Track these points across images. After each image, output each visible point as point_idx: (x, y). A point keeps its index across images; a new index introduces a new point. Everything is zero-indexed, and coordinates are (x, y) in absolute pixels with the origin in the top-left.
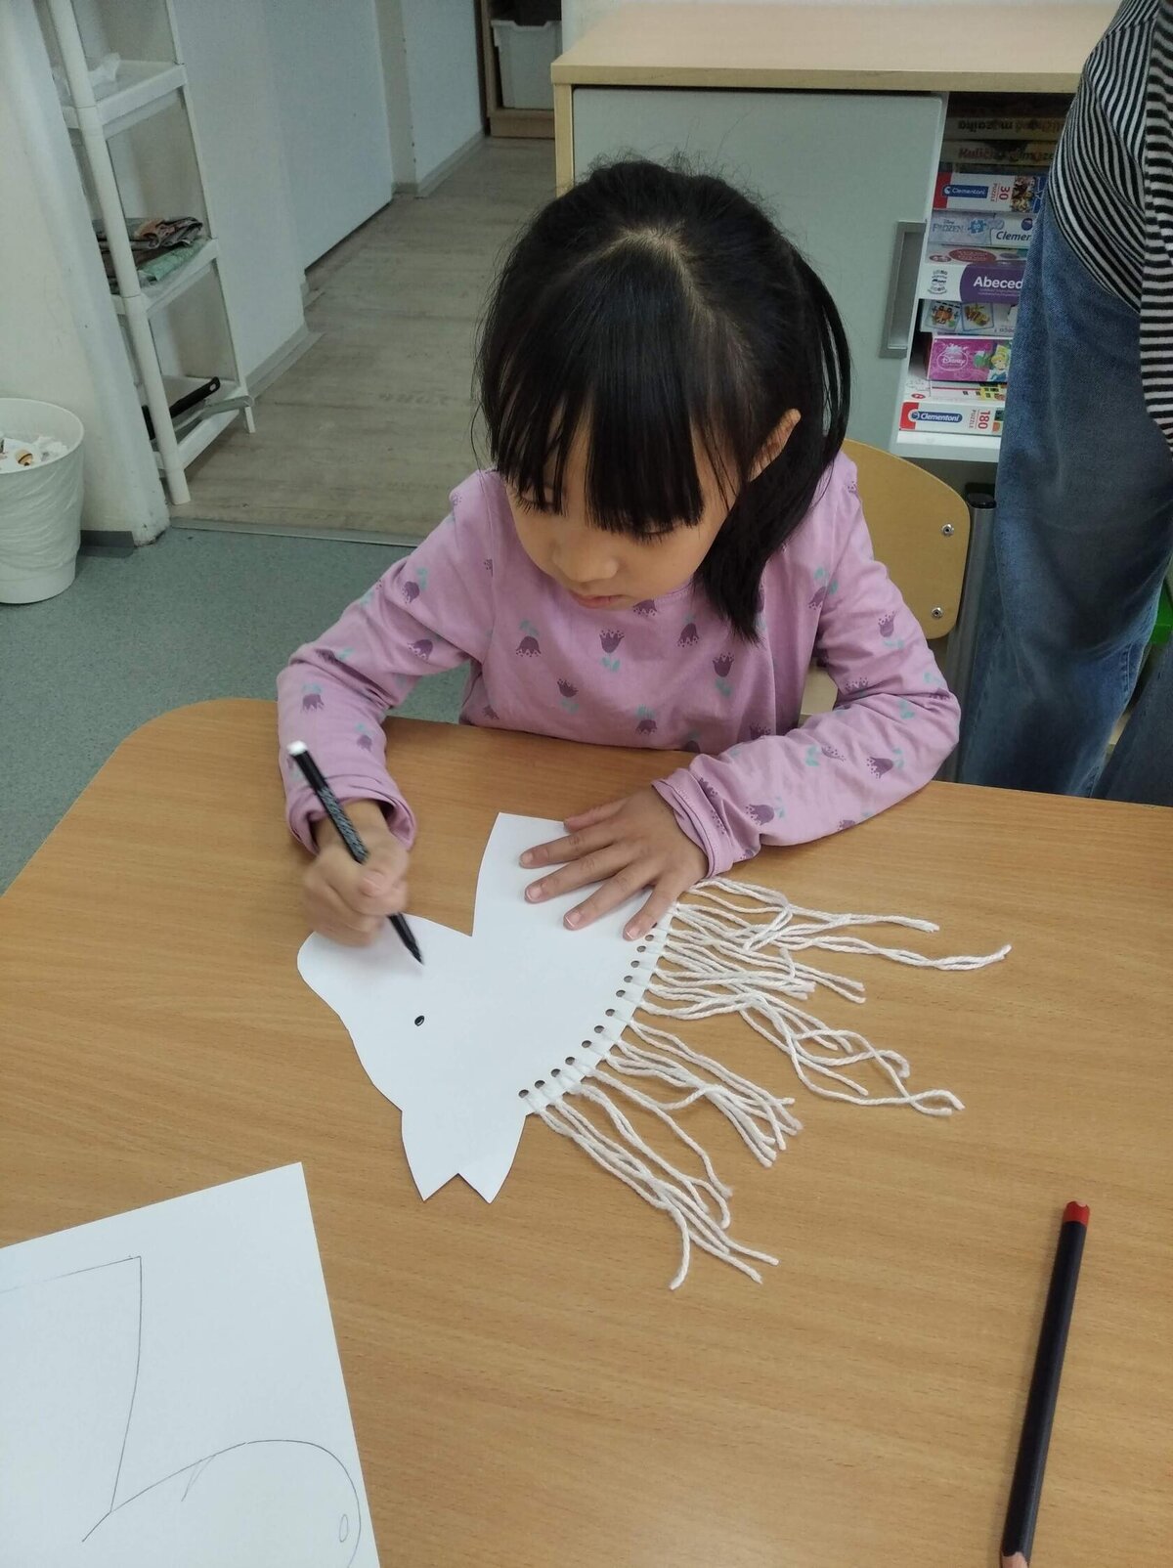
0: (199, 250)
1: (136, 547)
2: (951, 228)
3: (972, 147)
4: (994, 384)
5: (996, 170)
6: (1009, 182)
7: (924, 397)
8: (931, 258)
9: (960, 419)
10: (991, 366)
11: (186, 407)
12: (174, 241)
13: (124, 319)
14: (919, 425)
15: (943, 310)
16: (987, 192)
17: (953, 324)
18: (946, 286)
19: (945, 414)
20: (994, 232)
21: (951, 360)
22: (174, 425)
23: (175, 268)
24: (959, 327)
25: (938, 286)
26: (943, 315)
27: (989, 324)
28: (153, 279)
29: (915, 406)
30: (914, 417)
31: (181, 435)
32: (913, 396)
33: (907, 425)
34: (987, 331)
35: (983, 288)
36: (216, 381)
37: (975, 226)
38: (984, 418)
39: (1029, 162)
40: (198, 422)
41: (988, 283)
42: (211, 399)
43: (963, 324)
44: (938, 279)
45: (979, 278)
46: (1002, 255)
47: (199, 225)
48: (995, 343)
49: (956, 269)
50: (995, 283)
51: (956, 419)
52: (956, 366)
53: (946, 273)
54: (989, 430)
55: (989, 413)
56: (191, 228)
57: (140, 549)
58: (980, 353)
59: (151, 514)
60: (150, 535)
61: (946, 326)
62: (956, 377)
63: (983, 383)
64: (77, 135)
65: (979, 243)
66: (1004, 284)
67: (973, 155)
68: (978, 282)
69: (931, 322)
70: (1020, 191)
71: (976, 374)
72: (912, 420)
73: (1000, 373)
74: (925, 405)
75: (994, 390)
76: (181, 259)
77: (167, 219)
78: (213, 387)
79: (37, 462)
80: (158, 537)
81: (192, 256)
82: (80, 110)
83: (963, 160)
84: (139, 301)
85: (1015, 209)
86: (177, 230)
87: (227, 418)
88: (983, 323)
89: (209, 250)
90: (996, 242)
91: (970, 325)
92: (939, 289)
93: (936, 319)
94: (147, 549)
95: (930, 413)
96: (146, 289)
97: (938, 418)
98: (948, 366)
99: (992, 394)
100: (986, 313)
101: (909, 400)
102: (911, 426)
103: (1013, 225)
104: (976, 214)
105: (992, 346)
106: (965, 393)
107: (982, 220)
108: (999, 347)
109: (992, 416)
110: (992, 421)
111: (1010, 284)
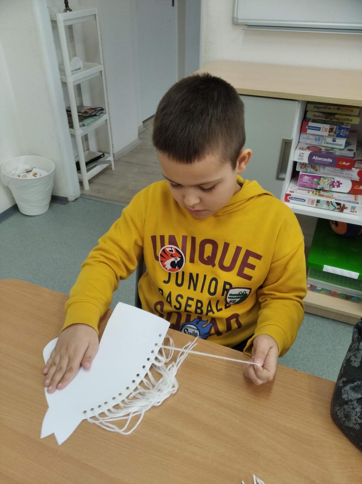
0: (101, 117)
1: (68, 202)
2: (309, 139)
3: (318, 114)
4: (320, 190)
5: (324, 122)
6: (328, 127)
7: (294, 192)
8: (300, 148)
9: (305, 201)
10: (319, 184)
11: (92, 162)
12: (93, 114)
13: (73, 136)
14: (291, 201)
15: (303, 165)
16: (320, 129)
17: (307, 169)
18: (303, 158)
19: (300, 199)
20: (323, 142)
21: (305, 181)
22: (86, 167)
23: (92, 122)
24: (309, 171)
25: (301, 158)
26: (303, 166)
27: (319, 171)
28: (84, 125)
29: (290, 195)
30: (290, 198)
31: (88, 170)
32: (290, 191)
33: (286, 200)
34: (320, 173)
35: (316, 160)
36: (103, 154)
37: (317, 139)
38: (313, 202)
39: (336, 121)
40: (95, 166)
41: (317, 158)
42: (101, 160)
43: (310, 169)
44: (301, 156)
45: (315, 157)
46: (325, 149)
47: (102, 109)
48: (320, 177)
49: (307, 153)
50: (320, 159)
51: (303, 201)
52: (307, 183)
53: (304, 154)
54: (314, 206)
55: (314, 200)
56: (100, 110)
57: (69, 203)
58: (315, 180)
59: (74, 193)
60: (73, 199)
61: (304, 170)
62: (307, 186)
63: (316, 189)
64: (64, 84)
65: (318, 144)
66: (323, 159)
67: (319, 116)
68: (314, 158)
69: (299, 168)
70: (331, 130)
71: (314, 186)
72: (289, 199)
73: (322, 187)
74: (293, 195)
75: (319, 192)
76: (94, 119)
77: (92, 108)
78: (102, 156)
79: (38, 176)
80: (76, 200)
81: (98, 119)
82: (67, 77)
83: (314, 118)
84: (79, 131)
85: (329, 136)
86: (95, 111)
87: (105, 166)
88: (316, 170)
89: (105, 117)
90: (324, 145)
91: (312, 170)
92: (301, 159)
93: (301, 167)
94: (72, 203)
95: (295, 198)
96: (82, 128)
97: (297, 200)
98: (305, 182)
99: (318, 193)
100: (317, 167)
101: (288, 193)
102: (288, 201)
103: (330, 140)
104: (316, 135)
105: (319, 178)
106: (309, 192)
107: (319, 138)
108: (322, 178)
109: (316, 201)
110: (315, 203)
111: (325, 160)
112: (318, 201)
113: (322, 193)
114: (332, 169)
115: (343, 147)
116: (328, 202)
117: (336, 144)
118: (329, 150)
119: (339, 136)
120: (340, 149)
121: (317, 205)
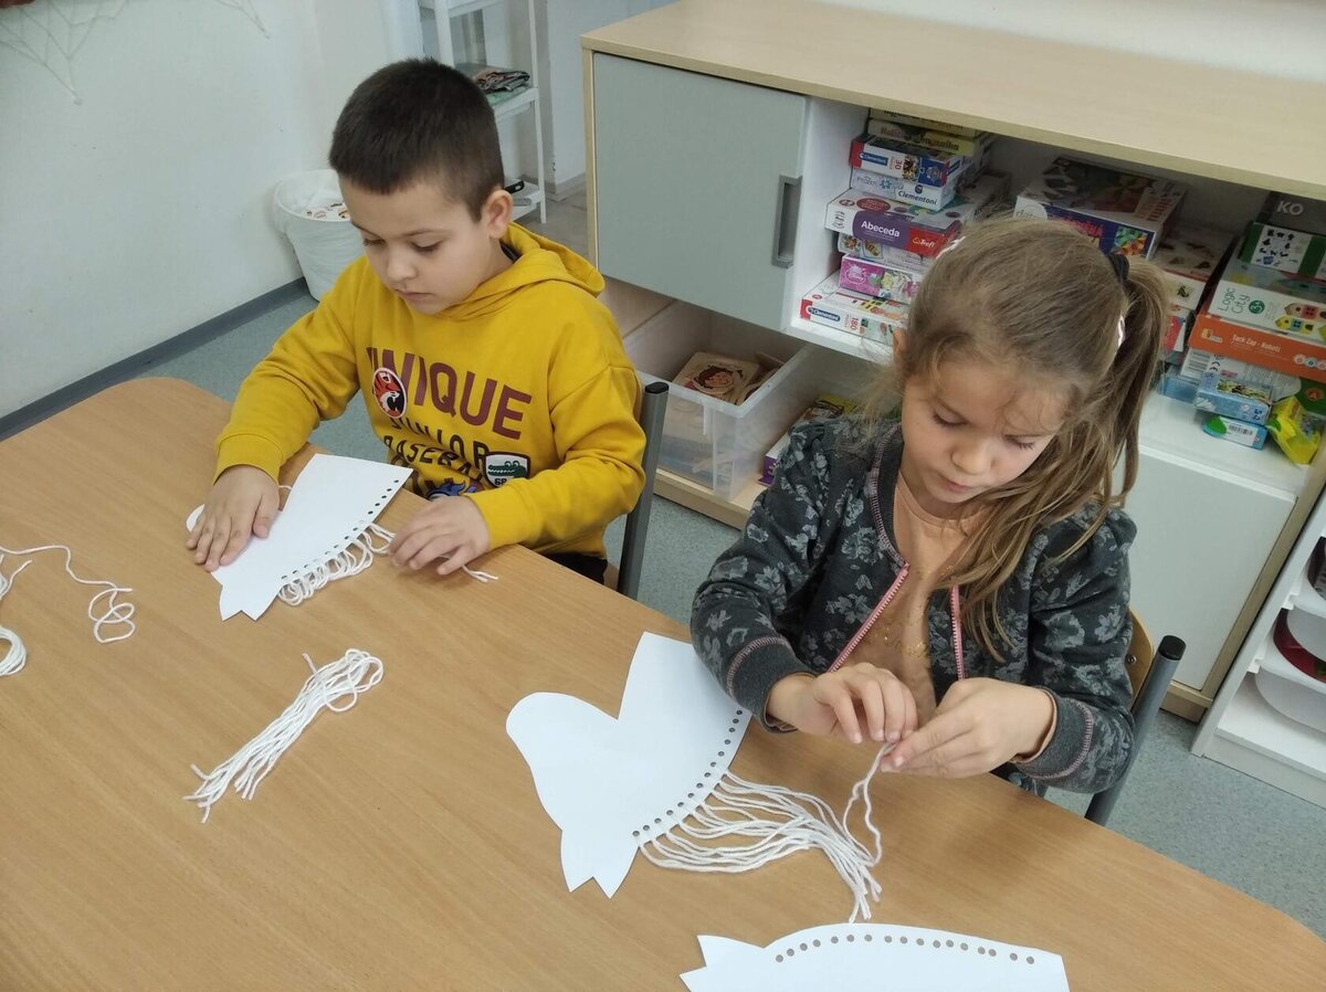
2: (869, 182)
3: (890, 127)
4: (884, 299)
5: (899, 148)
6: (901, 157)
7: (822, 298)
8: (841, 202)
10: (881, 287)
14: (813, 317)
15: (845, 237)
16: (888, 162)
17: (857, 251)
18: (845, 224)
20: (898, 191)
21: (854, 275)
24: (861, 254)
25: (841, 223)
26: (849, 243)
27: (879, 256)
29: (811, 303)
32: (816, 296)
33: (804, 315)
34: (880, 261)
35: (868, 229)
37: (884, 184)
38: (854, 322)
39: (927, 146)
41: (871, 227)
43: (863, 251)
44: (839, 217)
45: (865, 222)
46: (895, 208)
48: (884, 270)
49: (851, 213)
50: (875, 228)
52: (858, 281)
53: (846, 214)
54: (857, 332)
55: (858, 319)
56: (519, 78)
58: (874, 275)
61: (852, 251)
62: (854, 288)
63: (873, 297)
65: (881, 194)
66: (882, 230)
67: (890, 133)
69: (842, 246)
70: (908, 165)
71: (872, 289)
72: (808, 312)
74: (817, 304)
75: (878, 304)
83: (883, 136)
85: (906, 178)
86: (506, 79)
88: (876, 254)
90: (899, 198)
91: (869, 254)
92: (842, 226)
93: (845, 245)
98: (853, 280)
99: (873, 306)
100: (878, 247)
101: (809, 298)
102: (808, 317)
103: (910, 188)
104: (883, 175)
105: (882, 272)
106: (855, 302)
107: (887, 182)
108: (886, 274)
109: (860, 322)
110: (859, 326)
111: (886, 231)
112: (865, 323)
113: (884, 306)
114: (902, 253)
115: (937, 207)
116: (883, 326)
117: (923, 199)
118: (905, 211)
119: (923, 180)
120: (932, 212)
121: (862, 331)
